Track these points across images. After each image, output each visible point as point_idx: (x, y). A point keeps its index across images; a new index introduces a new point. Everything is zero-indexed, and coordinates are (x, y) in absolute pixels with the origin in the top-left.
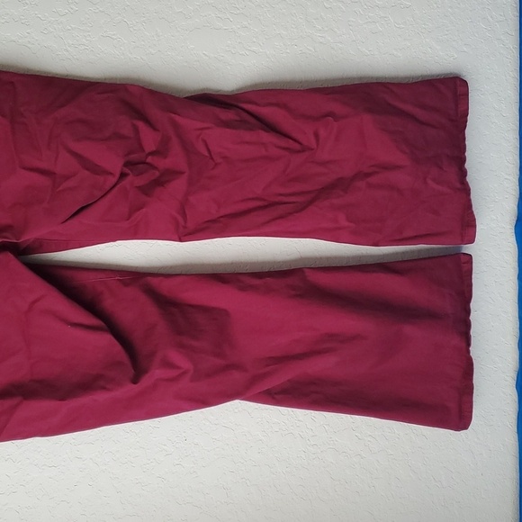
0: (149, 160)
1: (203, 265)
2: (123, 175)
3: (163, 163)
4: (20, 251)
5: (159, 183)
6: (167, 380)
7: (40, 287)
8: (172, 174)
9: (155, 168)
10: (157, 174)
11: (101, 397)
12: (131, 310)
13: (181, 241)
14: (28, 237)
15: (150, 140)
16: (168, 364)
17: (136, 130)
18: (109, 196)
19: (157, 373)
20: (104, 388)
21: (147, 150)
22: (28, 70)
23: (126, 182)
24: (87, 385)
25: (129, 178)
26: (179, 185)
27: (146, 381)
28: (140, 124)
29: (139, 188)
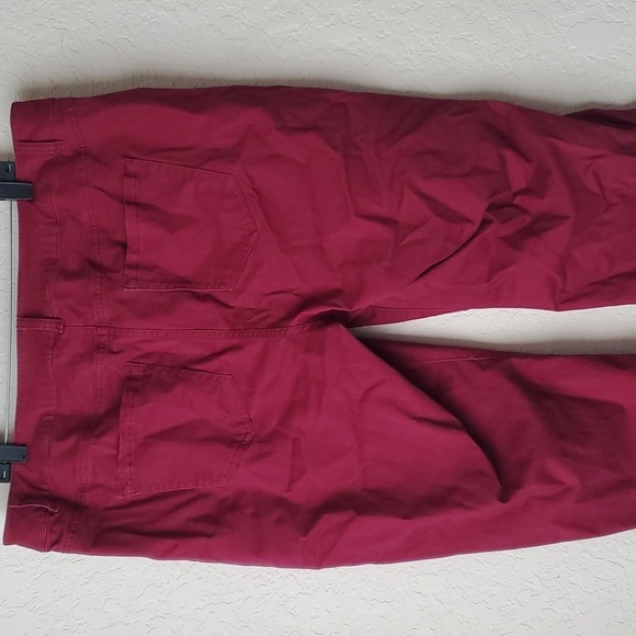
0: (517, 201)
1: (582, 342)
2: (485, 223)
3: (536, 205)
4: (350, 322)
5: (530, 232)
6: (544, 499)
7: (378, 370)
8: (553, 219)
9: (525, 212)
10: (528, 219)
11: (457, 517)
12: (492, 403)
13: (557, 310)
14: (360, 306)
15: (519, 174)
16: (548, 479)
17: (503, 161)
18: (465, 252)
19: (532, 489)
20: (461, 505)
21: (515, 189)
22: (359, 87)
23: (489, 231)
24: (439, 500)
25: (494, 225)
26: (559, 235)
27: (519, 498)
28: (509, 154)
29: (504, 239)
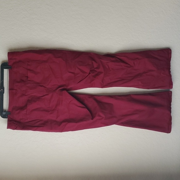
0: (95, 69)
1: (107, 93)
2: (90, 73)
3: (98, 70)
4: (67, 90)
5: (97, 75)
6: (99, 119)
7: (71, 98)
8: (101, 73)
9: (97, 71)
10: (97, 73)
11: (85, 122)
12: (91, 103)
13: (102, 88)
14: (69, 87)
15: (95, 65)
16: (100, 116)
17: (93, 63)
18: (86, 78)
19: (97, 118)
20: (85, 121)
21: (95, 67)
23: (90, 75)
24: (82, 120)
25: (91, 74)
26: (102, 75)
27: (95, 119)
28: (93, 62)
29: (93, 76)
